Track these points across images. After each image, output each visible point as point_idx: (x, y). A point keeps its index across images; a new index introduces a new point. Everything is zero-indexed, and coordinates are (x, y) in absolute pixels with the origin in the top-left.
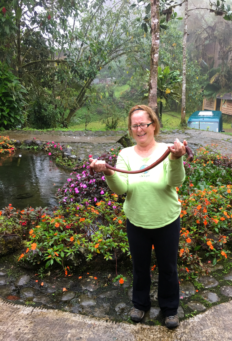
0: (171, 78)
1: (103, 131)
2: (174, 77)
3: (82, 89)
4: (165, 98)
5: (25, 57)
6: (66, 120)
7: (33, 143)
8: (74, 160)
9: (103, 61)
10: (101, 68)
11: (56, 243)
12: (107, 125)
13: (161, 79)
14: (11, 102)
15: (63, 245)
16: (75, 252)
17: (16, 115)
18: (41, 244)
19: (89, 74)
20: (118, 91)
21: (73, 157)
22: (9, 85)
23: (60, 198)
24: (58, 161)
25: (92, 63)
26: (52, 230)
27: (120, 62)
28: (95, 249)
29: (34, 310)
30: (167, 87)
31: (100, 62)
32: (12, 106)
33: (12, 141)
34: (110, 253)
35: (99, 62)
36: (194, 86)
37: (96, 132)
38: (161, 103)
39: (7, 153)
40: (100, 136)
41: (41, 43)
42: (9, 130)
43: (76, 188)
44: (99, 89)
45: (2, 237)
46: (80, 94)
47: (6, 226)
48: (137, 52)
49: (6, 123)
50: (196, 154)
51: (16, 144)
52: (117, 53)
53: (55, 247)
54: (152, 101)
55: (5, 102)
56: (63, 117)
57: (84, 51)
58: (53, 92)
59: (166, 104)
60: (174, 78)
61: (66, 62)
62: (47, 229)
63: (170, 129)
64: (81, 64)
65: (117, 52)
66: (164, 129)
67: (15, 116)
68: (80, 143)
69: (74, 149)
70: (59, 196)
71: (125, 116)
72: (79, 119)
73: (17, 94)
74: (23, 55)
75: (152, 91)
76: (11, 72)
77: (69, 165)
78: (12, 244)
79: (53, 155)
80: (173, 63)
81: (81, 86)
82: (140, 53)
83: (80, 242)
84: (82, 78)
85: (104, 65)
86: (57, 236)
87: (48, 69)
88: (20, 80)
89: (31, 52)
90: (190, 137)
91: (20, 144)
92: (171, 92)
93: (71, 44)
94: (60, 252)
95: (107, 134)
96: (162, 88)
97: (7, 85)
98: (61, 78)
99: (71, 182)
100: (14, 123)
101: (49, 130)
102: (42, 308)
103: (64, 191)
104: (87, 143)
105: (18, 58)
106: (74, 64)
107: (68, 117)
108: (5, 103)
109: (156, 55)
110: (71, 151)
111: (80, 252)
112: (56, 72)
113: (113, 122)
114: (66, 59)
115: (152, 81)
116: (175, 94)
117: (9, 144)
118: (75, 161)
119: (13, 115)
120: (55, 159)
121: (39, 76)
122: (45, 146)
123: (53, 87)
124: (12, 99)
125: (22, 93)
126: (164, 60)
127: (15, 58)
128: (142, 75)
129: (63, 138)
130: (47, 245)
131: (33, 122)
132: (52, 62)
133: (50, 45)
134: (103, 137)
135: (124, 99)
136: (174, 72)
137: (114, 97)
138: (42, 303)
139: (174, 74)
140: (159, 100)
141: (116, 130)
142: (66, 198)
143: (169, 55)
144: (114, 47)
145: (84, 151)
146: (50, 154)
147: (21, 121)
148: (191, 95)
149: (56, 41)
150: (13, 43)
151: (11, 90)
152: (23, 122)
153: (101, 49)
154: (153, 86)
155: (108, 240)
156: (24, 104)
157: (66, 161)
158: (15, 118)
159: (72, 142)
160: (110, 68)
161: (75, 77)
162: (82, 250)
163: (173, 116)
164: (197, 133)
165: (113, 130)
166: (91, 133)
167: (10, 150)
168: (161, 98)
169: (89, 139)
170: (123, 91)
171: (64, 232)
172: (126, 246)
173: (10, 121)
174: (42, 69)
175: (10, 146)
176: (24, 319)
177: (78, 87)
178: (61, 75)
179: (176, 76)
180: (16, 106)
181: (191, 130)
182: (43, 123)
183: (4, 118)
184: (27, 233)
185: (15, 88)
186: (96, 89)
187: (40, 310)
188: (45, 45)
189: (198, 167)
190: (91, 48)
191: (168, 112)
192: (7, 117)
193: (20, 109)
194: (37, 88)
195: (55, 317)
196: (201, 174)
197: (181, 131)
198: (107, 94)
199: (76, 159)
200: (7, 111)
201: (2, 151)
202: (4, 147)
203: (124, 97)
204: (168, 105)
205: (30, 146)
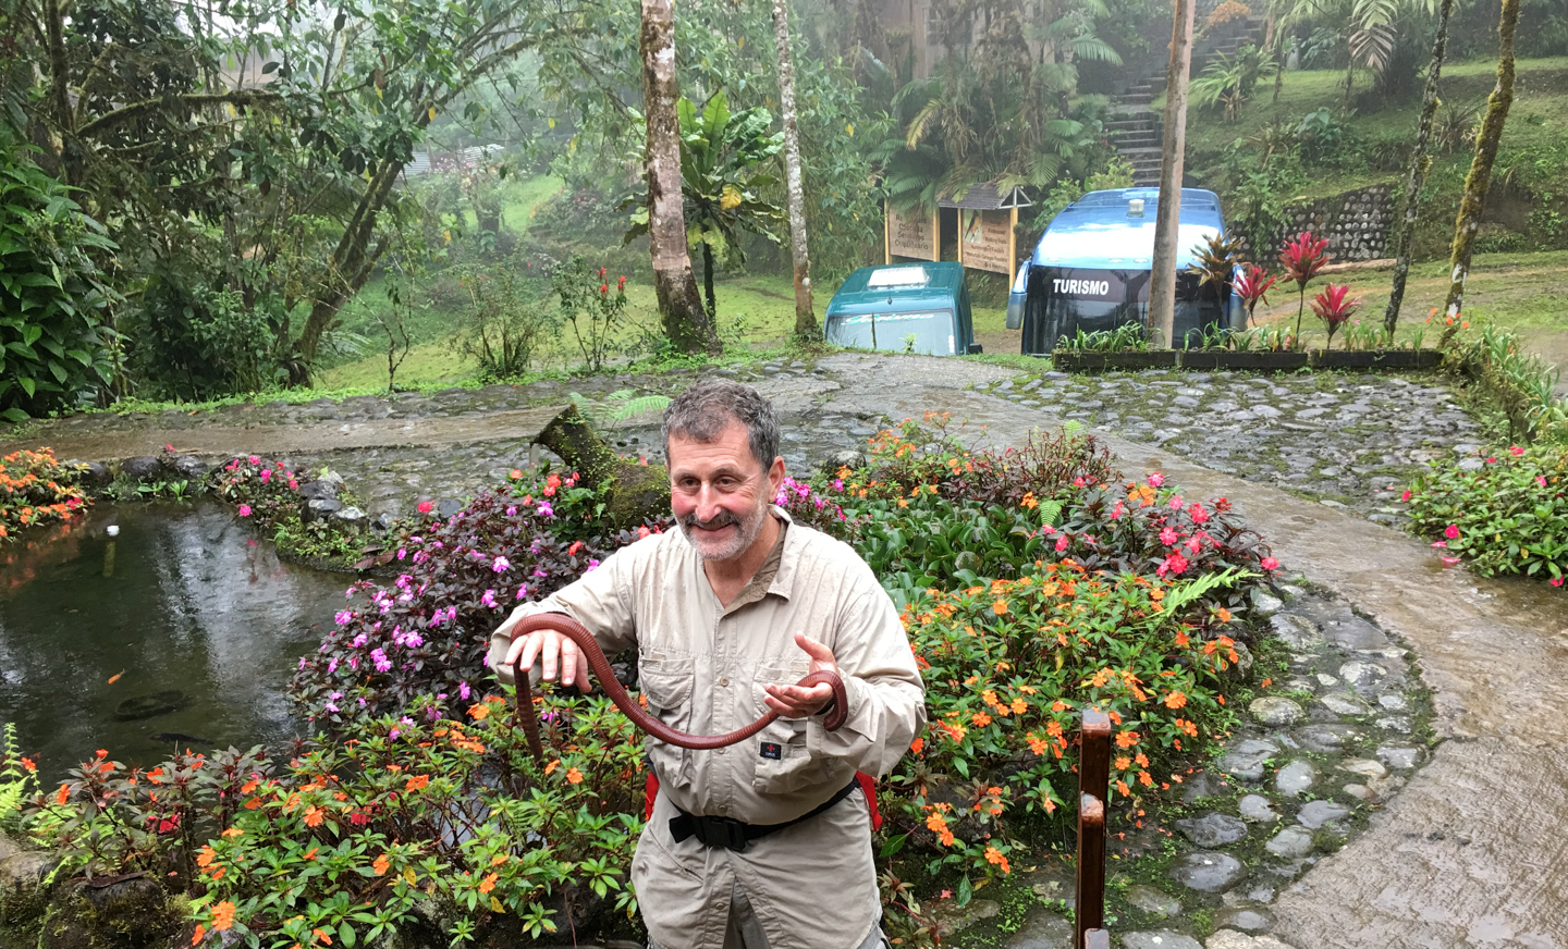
0: (738, 143)
1: (468, 389)
2: (751, 136)
3: (356, 206)
4: (722, 228)
5: (87, 90)
6: (297, 346)
7: (166, 469)
8: (356, 530)
9: (439, 85)
10: (431, 112)
11: (316, 891)
12: (484, 363)
13: (697, 149)
14: (48, 294)
15: (345, 895)
16: (402, 919)
17: (75, 347)
18: (254, 900)
19: (383, 144)
20: (517, 200)
21: (351, 516)
22: (31, 220)
23: (312, 698)
24: (287, 539)
25: (389, 97)
26: (293, 837)
27: (512, 79)
28: (483, 898)
30: (724, 183)
31: (426, 92)
32: (51, 311)
33: (68, 468)
34: (546, 908)
35: (419, 88)
36: (840, 162)
37: (441, 395)
38: (707, 247)
39: (50, 522)
40: (458, 414)
41: (153, 24)
42: (47, 416)
43: (375, 652)
44: (432, 202)
45: (82, 893)
46: (352, 228)
47: (93, 844)
48: (584, 33)
49: (30, 388)
50: (869, 459)
51: (88, 480)
52: (499, 44)
53: (313, 909)
54: (665, 245)
55: (17, 296)
56: (284, 338)
57: (348, 46)
58: (230, 231)
59: (730, 253)
60: (753, 143)
61: (278, 97)
62: (272, 837)
63: (752, 359)
64: (346, 103)
65: (496, 37)
66: (727, 359)
67: (71, 354)
68: (375, 453)
69: (351, 480)
70: (305, 693)
71: (559, 318)
72: (359, 337)
73: (70, 257)
74: (79, 81)
75: (661, 206)
76: (32, 165)
77: (335, 552)
78: (128, 918)
79: (258, 513)
80: (743, 77)
81: (353, 197)
82: (595, 37)
83: (418, 874)
84: (351, 162)
85: (445, 100)
86: (319, 861)
87: (197, 134)
88: (73, 195)
89: (113, 63)
90: (837, 386)
91: (108, 478)
92: (745, 202)
93: (288, 20)
94: (337, 926)
95: (486, 403)
96: (706, 186)
97: (19, 221)
98: (261, 170)
99: (351, 627)
100: (66, 386)
101: (228, 401)
103: (327, 665)
104: (403, 447)
105: (59, 93)
106: (315, 108)
107: (308, 332)
108: (19, 302)
109: (666, 55)
110: (340, 488)
111: (422, 916)
112: (238, 145)
113: (507, 347)
114: (273, 86)
115: (656, 163)
116: (760, 206)
117: (59, 481)
118: (362, 532)
119: (58, 351)
120: (272, 532)
121: (158, 163)
122: (220, 477)
123: (228, 209)
124: (51, 283)
125: (89, 249)
126: (700, 66)
127: (41, 94)
128: (615, 131)
129: (297, 436)
130: (278, 902)
131: (152, 370)
132: (215, 101)
133: (197, 30)
134: (473, 418)
135: (548, 234)
136: (746, 117)
137: (501, 228)
139: (747, 122)
140: (696, 237)
141: (527, 379)
142: (337, 695)
143: (721, 41)
144: (480, 19)
145: (395, 484)
146: (245, 510)
147: (99, 372)
148: (832, 202)
149: (223, 11)
150: (28, 29)
151: (39, 241)
152: (108, 378)
153: (425, 37)
154: (663, 186)
155: (533, 856)
156: (104, 295)
157: (322, 535)
158: (70, 365)
159: (337, 451)
160: (472, 110)
161: (323, 162)
162: (429, 909)
163: (765, 293)
164: (867, 366)
165: (512, 380)
166: (415, 401)
167: (63, 510)
168: (705, 229)
169: (411, 429)
170: (539, 201)
171: (347, 842)
172: (609, 871)
173: (51, 378)
174: (169, 136)
175: (62, 491)
177: (336, 201)
178: (259, 158)
179: (758, 133)
180: (71, 312)
181: (841, 358)
182: (196, 371)
183: (22, 365)
184: (188, 863)
185: (59, 231)
186: (421, 200)
188: (175, 30)
189: (878, 513)
190: (380, 33)
191: (742, 280)
192: (31, 361)
193: (91, 323)
194: (157, 222)
196: (891, 545)
197: (799, 363)
198: (471, 219)
199: (362, 524)
200: (33, 335)
201: (29, 515)
202: (35, 498)
203: (547, 226)
204: (735, 255)
205: (150, 482)
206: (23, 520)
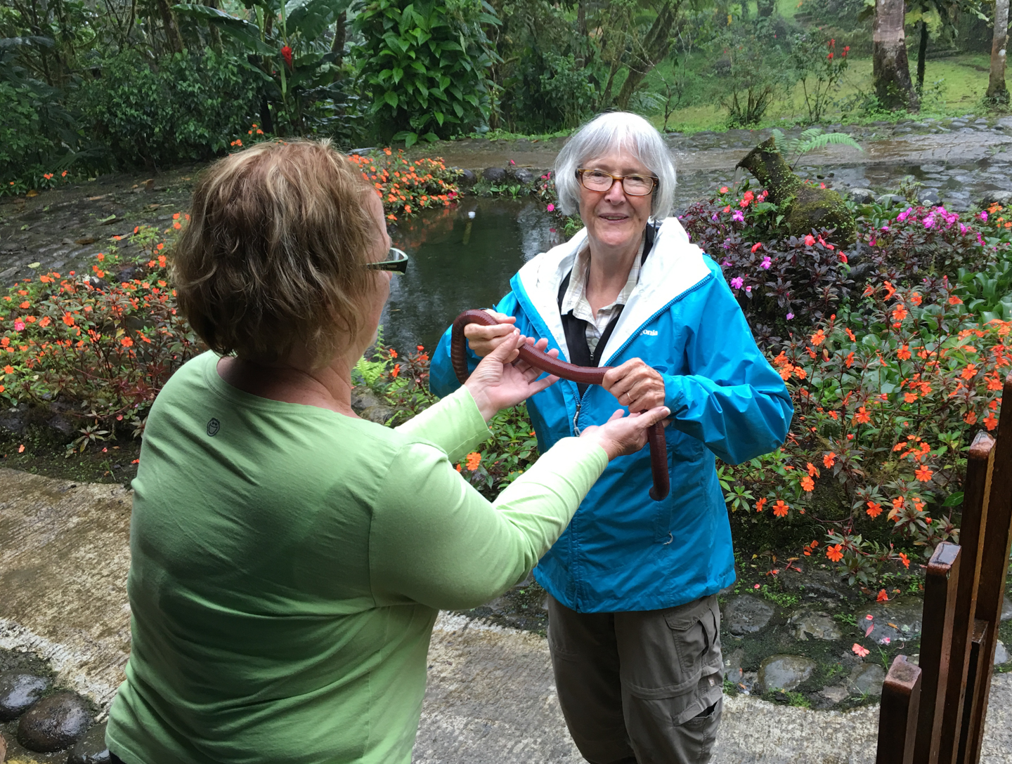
1: (717, 131)
4: (939, 9)
7: (508, 177)
12: (733, 113)
14: (456, 55)
17: (470, 93)
18: (494, 456)
24: (573, 229)
29: (471, 625)
32: (457, 68)
33: (451, 172)
38: (925, 25)
39: (437, 206)
40: (706, 149)
42: (449, 139)
46: (662, 14)
49: (441, 119)
51: (463, 181)
54: (885, 21)
55: (438, 56)
58: (580, 16)
62: (514, 418)
63: (944, 115)
66: (922, 115)
67: (467, 98)
71: (793, 79)
72: (660, 97)
73: (473, 30)
91: (474, 181)
95: (728, 142)
100: (462, 120)
101: (558, 134)
102: (489, 622)
107: (624, 90)
108: (438, 61)
113: (751, 101)
117: (445, 180)
119: (459, 96)
120: (564, 223)
122: (539, 184)
124: (458, 48)
125: (484, 25)
130: (509, 459)
131: (521, 114)
135: (810, 20)
137: (774, 15)
138: (491, 610)
140: (914, 17)
141: (761, 126)
146: (551, 207)
147: (482, 110)
151: (453, 18)
152: (487, 115)
156: (489, 58)
158: (466, 105)
165: (751, 126)
167: (445, 199)
168: (925, 10)
173: (454, 114)
175: (446, 186)
176: (445, 643)
180: (468, 68)
182: (548, 116)
183: (437, 104)
185: (466, 11)
187: (486, 627)
192: (443, 101)
193: (480, 76)
195: (521, 649)
198: (753, 9)
200: (444, 83)
201: (425, 201)
202: (431, 191)
203: (810, 14)
204: (948, 32)
205: (498, 185)
206: (422, 203)
